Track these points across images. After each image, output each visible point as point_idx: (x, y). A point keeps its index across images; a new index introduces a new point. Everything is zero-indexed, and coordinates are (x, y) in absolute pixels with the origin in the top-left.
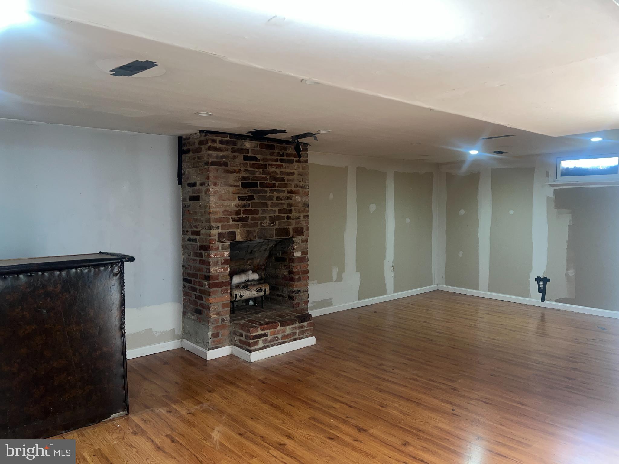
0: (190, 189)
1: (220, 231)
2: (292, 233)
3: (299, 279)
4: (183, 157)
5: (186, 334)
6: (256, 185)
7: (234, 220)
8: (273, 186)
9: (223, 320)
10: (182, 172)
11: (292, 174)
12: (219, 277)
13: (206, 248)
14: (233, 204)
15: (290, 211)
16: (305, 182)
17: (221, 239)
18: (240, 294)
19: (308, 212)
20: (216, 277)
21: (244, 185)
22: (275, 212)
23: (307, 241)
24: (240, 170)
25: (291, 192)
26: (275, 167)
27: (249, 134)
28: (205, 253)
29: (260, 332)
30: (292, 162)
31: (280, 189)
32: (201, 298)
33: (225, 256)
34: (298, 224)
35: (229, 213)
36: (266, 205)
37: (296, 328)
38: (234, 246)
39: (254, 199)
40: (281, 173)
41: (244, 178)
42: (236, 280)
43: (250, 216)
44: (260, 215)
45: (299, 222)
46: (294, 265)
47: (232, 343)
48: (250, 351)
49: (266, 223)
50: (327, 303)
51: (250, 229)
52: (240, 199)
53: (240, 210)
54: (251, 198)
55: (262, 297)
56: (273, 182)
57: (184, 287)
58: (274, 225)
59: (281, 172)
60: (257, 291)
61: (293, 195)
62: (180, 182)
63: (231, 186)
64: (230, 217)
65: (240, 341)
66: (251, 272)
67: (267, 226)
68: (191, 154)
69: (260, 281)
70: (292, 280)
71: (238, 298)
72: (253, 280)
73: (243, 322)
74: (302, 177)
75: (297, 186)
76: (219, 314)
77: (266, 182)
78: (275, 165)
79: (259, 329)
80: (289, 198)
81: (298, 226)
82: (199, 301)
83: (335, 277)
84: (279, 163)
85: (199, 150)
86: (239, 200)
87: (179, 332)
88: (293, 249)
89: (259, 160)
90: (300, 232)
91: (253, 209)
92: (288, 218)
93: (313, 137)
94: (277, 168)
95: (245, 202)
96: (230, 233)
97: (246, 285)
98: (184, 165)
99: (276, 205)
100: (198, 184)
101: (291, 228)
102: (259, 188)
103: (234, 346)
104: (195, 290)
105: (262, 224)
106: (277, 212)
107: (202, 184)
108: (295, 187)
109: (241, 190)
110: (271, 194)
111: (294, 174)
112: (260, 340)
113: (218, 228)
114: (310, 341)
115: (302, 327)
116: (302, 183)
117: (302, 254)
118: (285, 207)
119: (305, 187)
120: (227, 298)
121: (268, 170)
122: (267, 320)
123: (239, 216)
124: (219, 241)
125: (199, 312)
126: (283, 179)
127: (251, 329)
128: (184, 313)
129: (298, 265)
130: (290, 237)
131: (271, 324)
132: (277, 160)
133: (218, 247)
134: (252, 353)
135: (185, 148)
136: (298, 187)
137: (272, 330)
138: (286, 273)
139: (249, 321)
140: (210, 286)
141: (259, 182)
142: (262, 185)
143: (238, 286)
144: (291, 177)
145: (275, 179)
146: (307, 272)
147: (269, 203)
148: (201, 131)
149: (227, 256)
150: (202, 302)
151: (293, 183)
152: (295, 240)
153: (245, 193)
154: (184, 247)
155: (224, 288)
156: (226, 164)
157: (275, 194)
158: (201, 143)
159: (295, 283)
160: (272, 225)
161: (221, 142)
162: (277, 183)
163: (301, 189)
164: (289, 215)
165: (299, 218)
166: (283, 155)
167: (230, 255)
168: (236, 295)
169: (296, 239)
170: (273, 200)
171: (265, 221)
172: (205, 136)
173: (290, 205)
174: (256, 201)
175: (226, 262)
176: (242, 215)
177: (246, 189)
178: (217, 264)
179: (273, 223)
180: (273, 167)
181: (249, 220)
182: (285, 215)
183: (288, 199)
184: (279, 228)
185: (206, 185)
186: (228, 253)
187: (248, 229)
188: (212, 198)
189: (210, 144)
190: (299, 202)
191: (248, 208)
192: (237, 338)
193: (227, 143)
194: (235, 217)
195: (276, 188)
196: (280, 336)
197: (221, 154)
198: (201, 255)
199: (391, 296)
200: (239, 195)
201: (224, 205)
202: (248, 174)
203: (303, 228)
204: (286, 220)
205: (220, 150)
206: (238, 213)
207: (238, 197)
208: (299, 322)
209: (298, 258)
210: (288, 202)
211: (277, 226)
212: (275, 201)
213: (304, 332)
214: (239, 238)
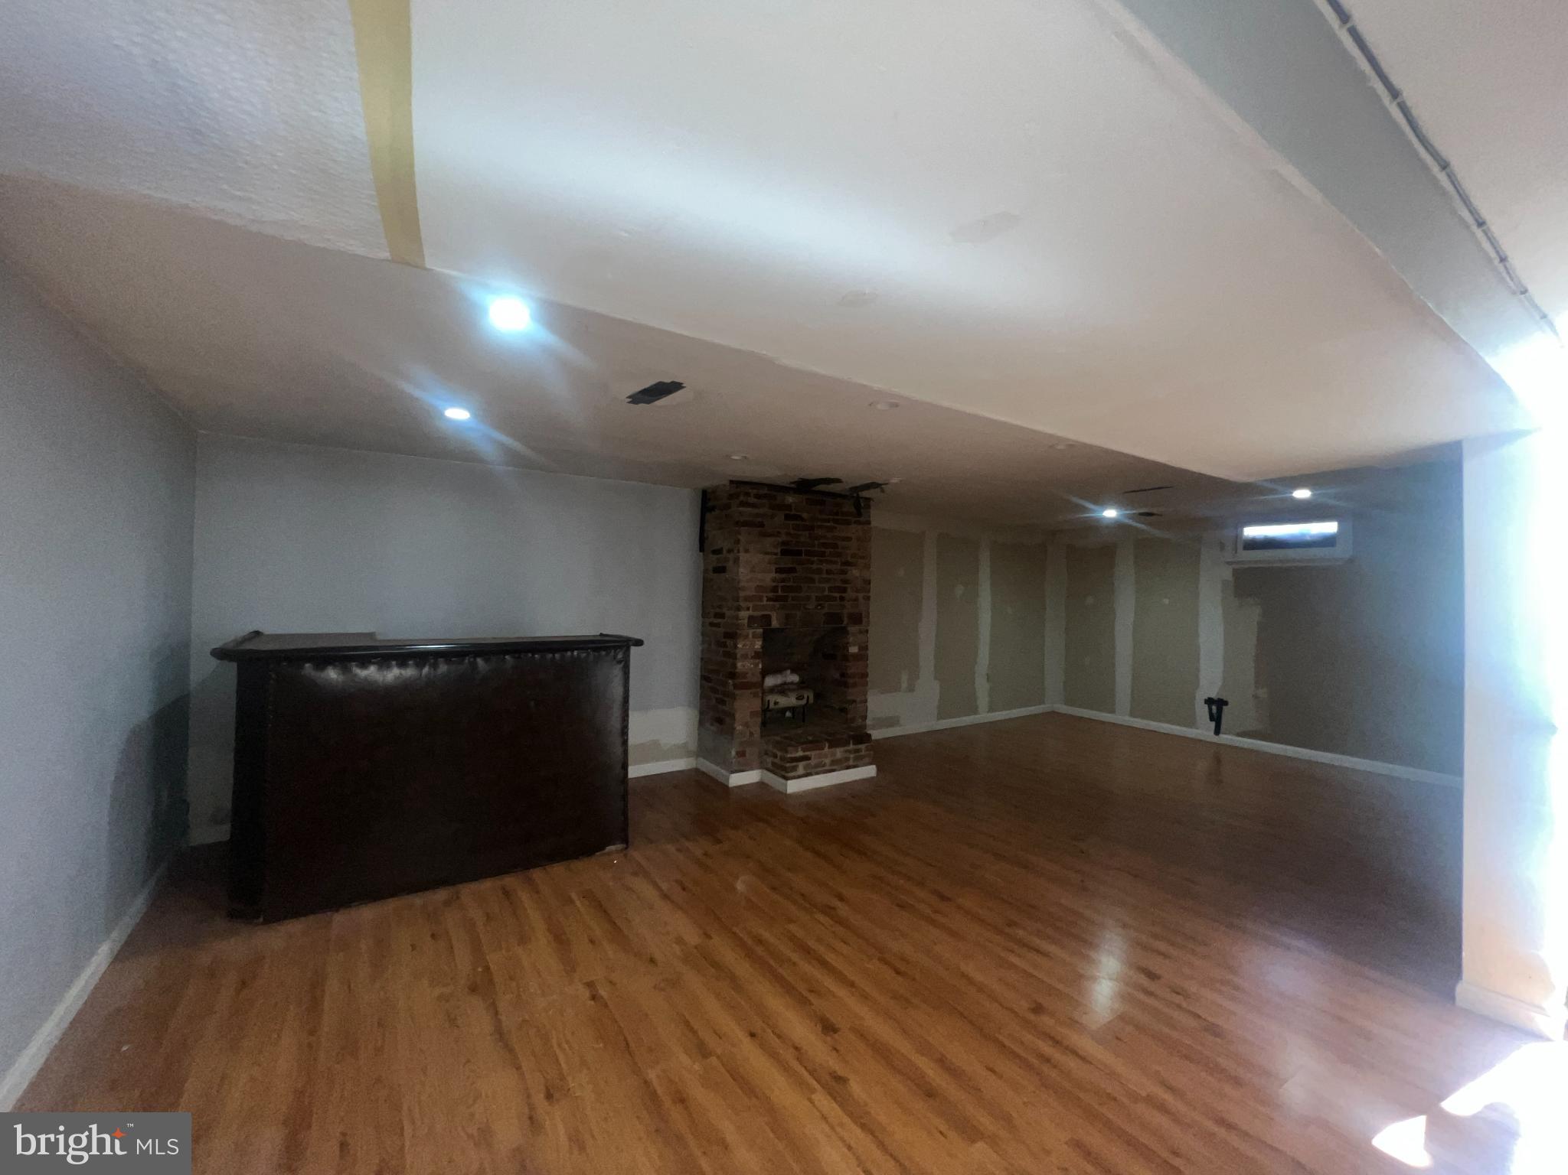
0: (715, 557)
1: (751, 612)
2: (846, 620)
3: (855, 685)
4: (708, 516)
5: (702, 751)
6: (799, 553)
7: (769, 599)
8: (823, 554)
9: (751, 734)
10: (705, 535)
11: (849, 539)
12: (748, 675)
13: (732, 635)
14: (769, 578)
15: (844, 590)
16: (866, 551)
17: (751, 624)
18: (774, 699)
19: (869, 591)
20: (744, 675)
21: (784, 553)
22: (824, 590)
23: (867, 631)
24: (779, 532)
25: (847, 563)
26: (826, 530)
27: (793, 485)
28: (729, 642)
29: (800, 753)
30: (848, 523)
31: (833, 559)
32: (723, 702)
33: (756, 647)
34: (855, 608)
35: (762, 589)
36: (812, 581)
37: (849, 752)
38: (768, 635)
39: (797, 572)
40: (834, 537)
41: (784, 543)
42: (770, 681)
43: (791, 595)
44: (803, 594)
45: (857, 606)
46: (848, 664)
47: (762, 766)
48: (787, 779)
49: (812, 605)
50: (892, 722)
51: (790, 612)
52: (778, 571)
53: (777, 586)
54: (793, 570)
55: (803, 707)
56: (822, 550)
57: (702, 687)
58: (823, 607)
60: (797, 699)
61: (849, 568)
62: (702, 549)
63: (767, 553)
64: (765, 595)
65: (774, 764)
66: (789, 672)
67: (813, 609)
68: (717, 512)
69: (802, 685)
70: (846, 685)
71: (772, 705)
72: (792, 683)
73: (778, 738)
74: (862, 544)
75: (855, 556)
76: (746, 725)
77: (812, 549)
78: (826, 527)
79: (800, 749)
80: (844, 572)
81: (855, 610)
82: (720, 706)
83: (904, 685)
84: (831, 524)
85: (728, 507)
86: (776, 572)
87: (693, 746)
88: (848, 643)
89: (805, 520)
90: (857, 619)
91: (794, 585)
92: (842, 599)
93: (878, 490)
94: (828, 531)
95: (784, 576)
96: (764, 616)
97: (782, 689)
98: (707, 527)
99: (826, 581)
100: (725, 551)
101: (845, 613)
102: (803, 557)
103: (765, 772)
104: (714, 690)
105: (807, 606)
106: (827, 590)
107: (730, 551)
108: (851, 557)
109: (780, 559)
110: (819, 566)
111: (851, 540)
112: (801, 765)
113: (748, 609)
114: (869, 771)
115: (857, 751)
116: (862, 551)
117: (859, 649)
118: (838, 584)
119: (866, 557)
120: (756, 705)
121: (816, 534)
122: (810, 738)
123: (775, 594)
124: (749, 626)
125: (720, 721)
126: (835, 546)
127: (790, 749)
128: (701, 723)
129: (854, 665)
130: (843, 625)
131: (815, 744)
132: (828, 521)
133: (747, 635)
134: (789, 782)
135: (710, 504)
136: (857, 557)
137: (818, 752)
138: (837, 676)
139: (786, 738)
140: (735, 686)
141: (803, 549)
142: (809, 553)
143: (773, 690)
144: (847, 544)
145: (825, 545)
146: (865, 675)
147: (816, 577)
148: (732, 482)
149: (759, 647)
150: (724, 707)
151: (850, 552)
152: (851, 631)
153: (785, 564)
154: (703, 634)
155: (754, 690)
156: (762, 525)
157: (825, 567)
158: (731, 496)
159: (850, 690)
160: (819, 607)
161: (758, 496)
162: (827, 551)
163: (860, 561)
164: (843, 595)
165: (856, 599)
166: (837, 514)
167: (763, 647)
168: (769, 701)
169: (852, 629)
170: (821, 573)
171: (811, 601)
172: (737, 487)
173: (845, 581)
174: (799, 574)
175: (757, 655)
176: (780, 593)
177: (786, 559)
178: (745, 657)
179: (820, 605)
180: (823, 530)
181: (790, 600)
182: (837, 595)
183: (841, 573)
184: (829, 613)
185: (736, 551)
186: (760, 643)
187: (787, 612)
188: (741, 570)
189: (742, 498)
190: (857, 577)
191: (788, 584)
192: (769, 760)
193: (765, 496)
194: (771, 595)
195: (827, 558)
196: (827, 761)
197: (756, 511)
198: (724, 645)
199: (984, 716)
200: (777, 566)
201: (757, 579)
202: (789, 539)
203: (861, 614)
204: (838, 602)
205: (753, 506)
206: (774, 589)
207: (776, 569)
208: (854, 744)
209: (854, 656)
210: (842, 577)
211: (826, 610)
212: (824, 576)
213: (861, 758)
214: (775, 624)
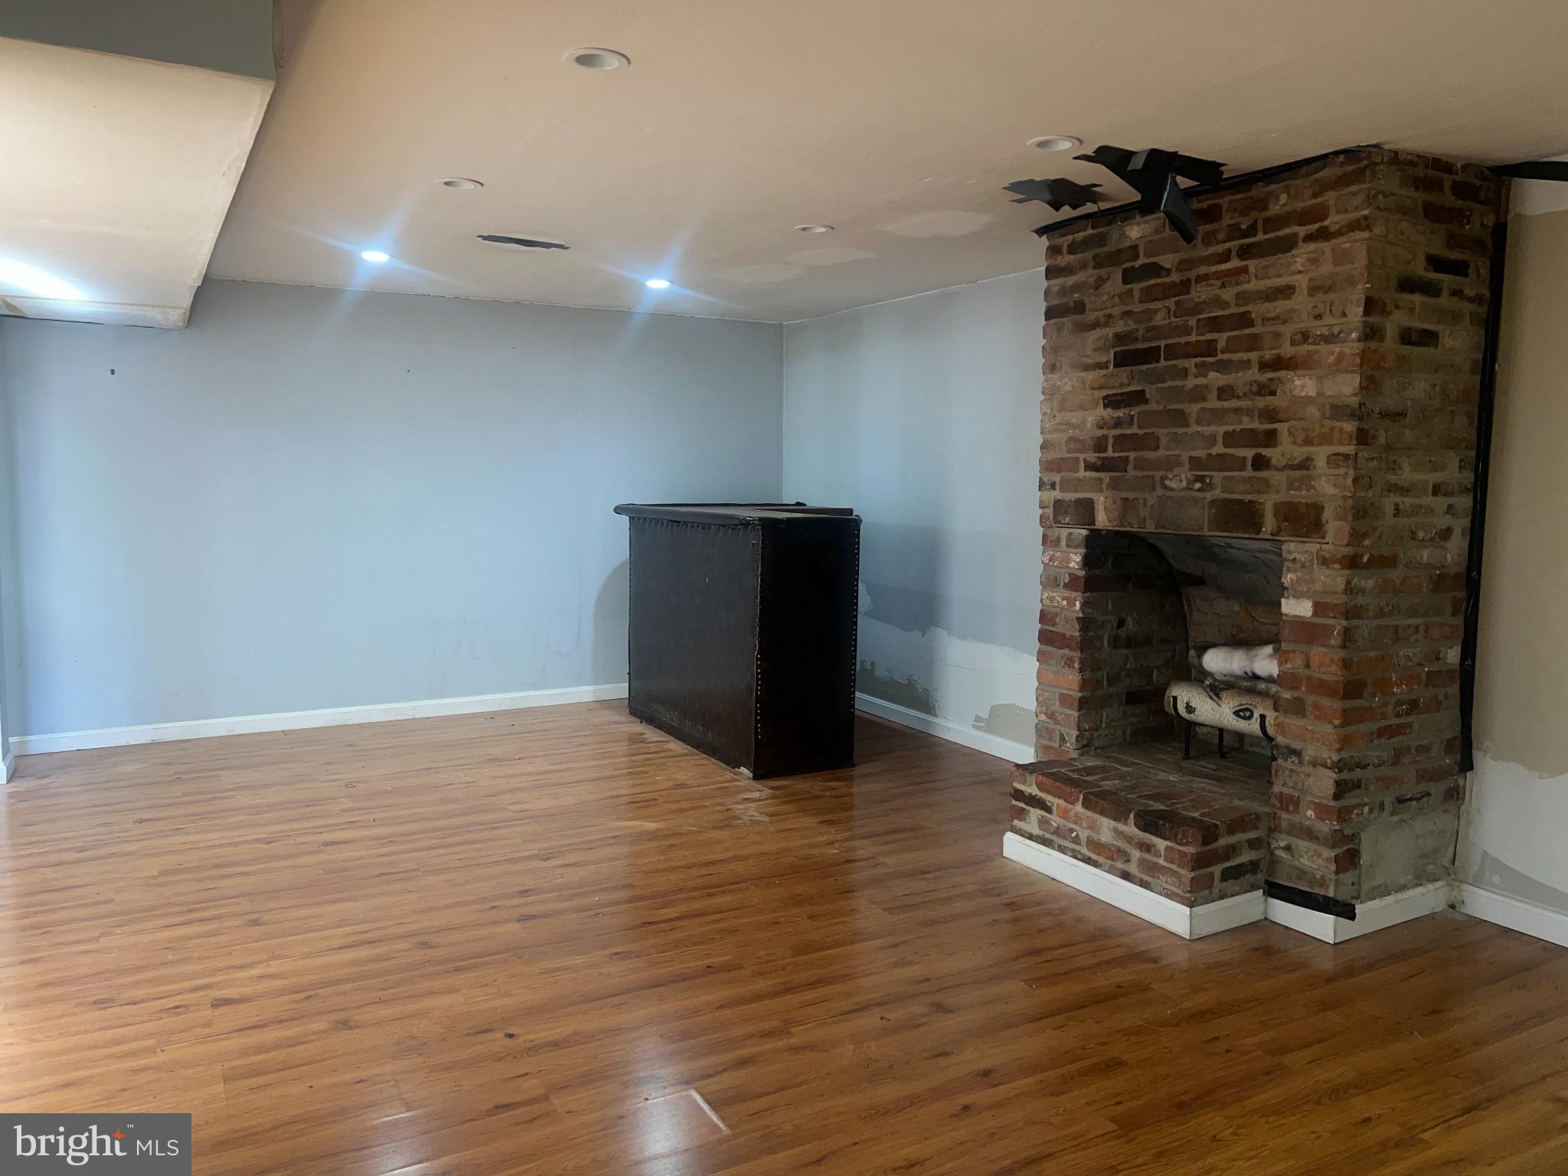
1: (1057, 494)
2: (1269, 523)
3: (1297, 707)
6: (1153, 355)
7: (1089, 467)
8: (1210, 349)
9: (1062, 738)
11: (1287, 291)
12: (1056, 620)
14: (1090, 420)
15: (1270, 438)
16: (1344, 315)
17: (1060, 518)
18: (1186, 700)
20: (1052, 619)
21: (1122, 360)
22: (1211, 440)
23: (1345, 562)
24: (1110, 316)
25: (1278, 364)
26: (1218, 283)
30: (1287, 245)
31: (1234, 357)
33: (1071, 565)
34: (1299, 489)
35: (1078, 446)
36: (1182, 418)
39: (1146, 401)
40: (1242, 298)
41: (1119, 338)
42: (1215, 660)
43: (1132, 455)
44: (1162, 452)
45: (1306, 483)
49: (1179, 481)
51: (1131, 495)
52: (1110, 402)
53: (1105, 437)
54: (1139, 398)
56: (1209, 336)
58: (1208, 487)
59: (1238, 296)
60: (1237, 713)
61: (1282, 374)
63: (1087, 368)
64: (1082, 457)
66: (1269, 650)
67: (1183, 489)
71: (1182, 710)
74: (1331, 296)
75: (1305, 336)
76: (1052, 715)
77: (1183, 340)
78: (1218, 275)
80: (1266, 389)
81: (1301, 496)
84: (1235, 263)
86: (1105, 406)
89: (1168, 271)
90: (1308, 521)
91: (1141, 432)
92: (1260, 463)
94: (1223, 286)
95: (1120, 413)
96: (1079, 501)
99: (1217, 416)
101: (1268, 503)
102: (1163, 362)
105: (1167, 482)
106: (1220, 439)
108: (1293, 343)
109: (1112, 375)
110: (1201, 381)
111: (1294, 293)
113: (1053, 486)
116: (1328, 320)
117: (1316, 613)
118: (1252, 423)
119: (1342, 335)
120: (1070, 682)
121: (1193, 299)
123: (1102, 455)
126: (1245, 320)
129: (1294, 652)
130: (1262, 536)
132: (1225, 257)
133: (1058, 540)
136: (1310, 340)
141: (1161, 344)
142: (1172, 352)
144: (1280, 306)
145: (1215, 324)
147: (1193, 409)
149: (1076, 567)
151: (1288, 330)
152: (1290, 553)
153: (1121, 385)
155: (1066, 651)
156: (1080, 308)
157: (1215, 378)
159: (1279, 717)
160: (1198, 485)
162: (1222, 338)
163: (1323, 348)
164: (1264, 451)
165: (1306, 464)
166: (1252, 230)
167: (1083, 567)
168: (1175, 698)
169: (1294, 547)
170: (1204, 399)
171: (1177, 470)
173: (1270, 415)
174: (1152, 406)
175: (1072, 582)
176: (1110, 453)
177: (1123, 373)
178: (1055, 581)
179: (1200, 479)
180: (1212, 285)
181: (1130, 468)
182: (1249, 453)
183: (1259, 393)
184: (1224, 500)
186: (1078, 558)
187: (1125, 495)
190: (1309, 400)
191: (1129, 432)
193: (1086, 244)
194: (1092, 457)
195: (1220, 356)
196: (1083, 834)
200: (1105, 393)
201: (1070, 425)
202: (1131, 325)
203: (1318, 508)
204: (1249, 472)
206: (1100, 445)
207: (1106, 398)
209: (1299, 623)
210: (1261, 402)
211: (1217, 493)
212: (1213, 403)
213: (1153, 869)
214: (1102, 520)
